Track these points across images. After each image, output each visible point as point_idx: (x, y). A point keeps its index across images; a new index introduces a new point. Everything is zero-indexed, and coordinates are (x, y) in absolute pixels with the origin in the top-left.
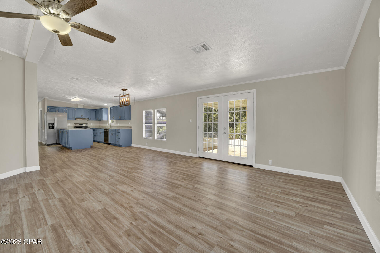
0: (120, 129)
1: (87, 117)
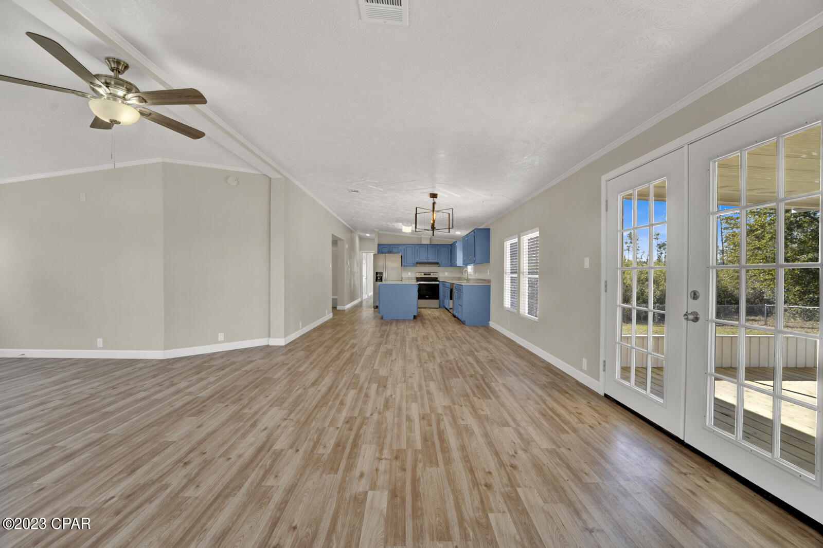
0: (462, 285)
1: (435, 261)
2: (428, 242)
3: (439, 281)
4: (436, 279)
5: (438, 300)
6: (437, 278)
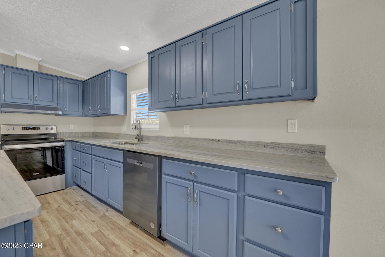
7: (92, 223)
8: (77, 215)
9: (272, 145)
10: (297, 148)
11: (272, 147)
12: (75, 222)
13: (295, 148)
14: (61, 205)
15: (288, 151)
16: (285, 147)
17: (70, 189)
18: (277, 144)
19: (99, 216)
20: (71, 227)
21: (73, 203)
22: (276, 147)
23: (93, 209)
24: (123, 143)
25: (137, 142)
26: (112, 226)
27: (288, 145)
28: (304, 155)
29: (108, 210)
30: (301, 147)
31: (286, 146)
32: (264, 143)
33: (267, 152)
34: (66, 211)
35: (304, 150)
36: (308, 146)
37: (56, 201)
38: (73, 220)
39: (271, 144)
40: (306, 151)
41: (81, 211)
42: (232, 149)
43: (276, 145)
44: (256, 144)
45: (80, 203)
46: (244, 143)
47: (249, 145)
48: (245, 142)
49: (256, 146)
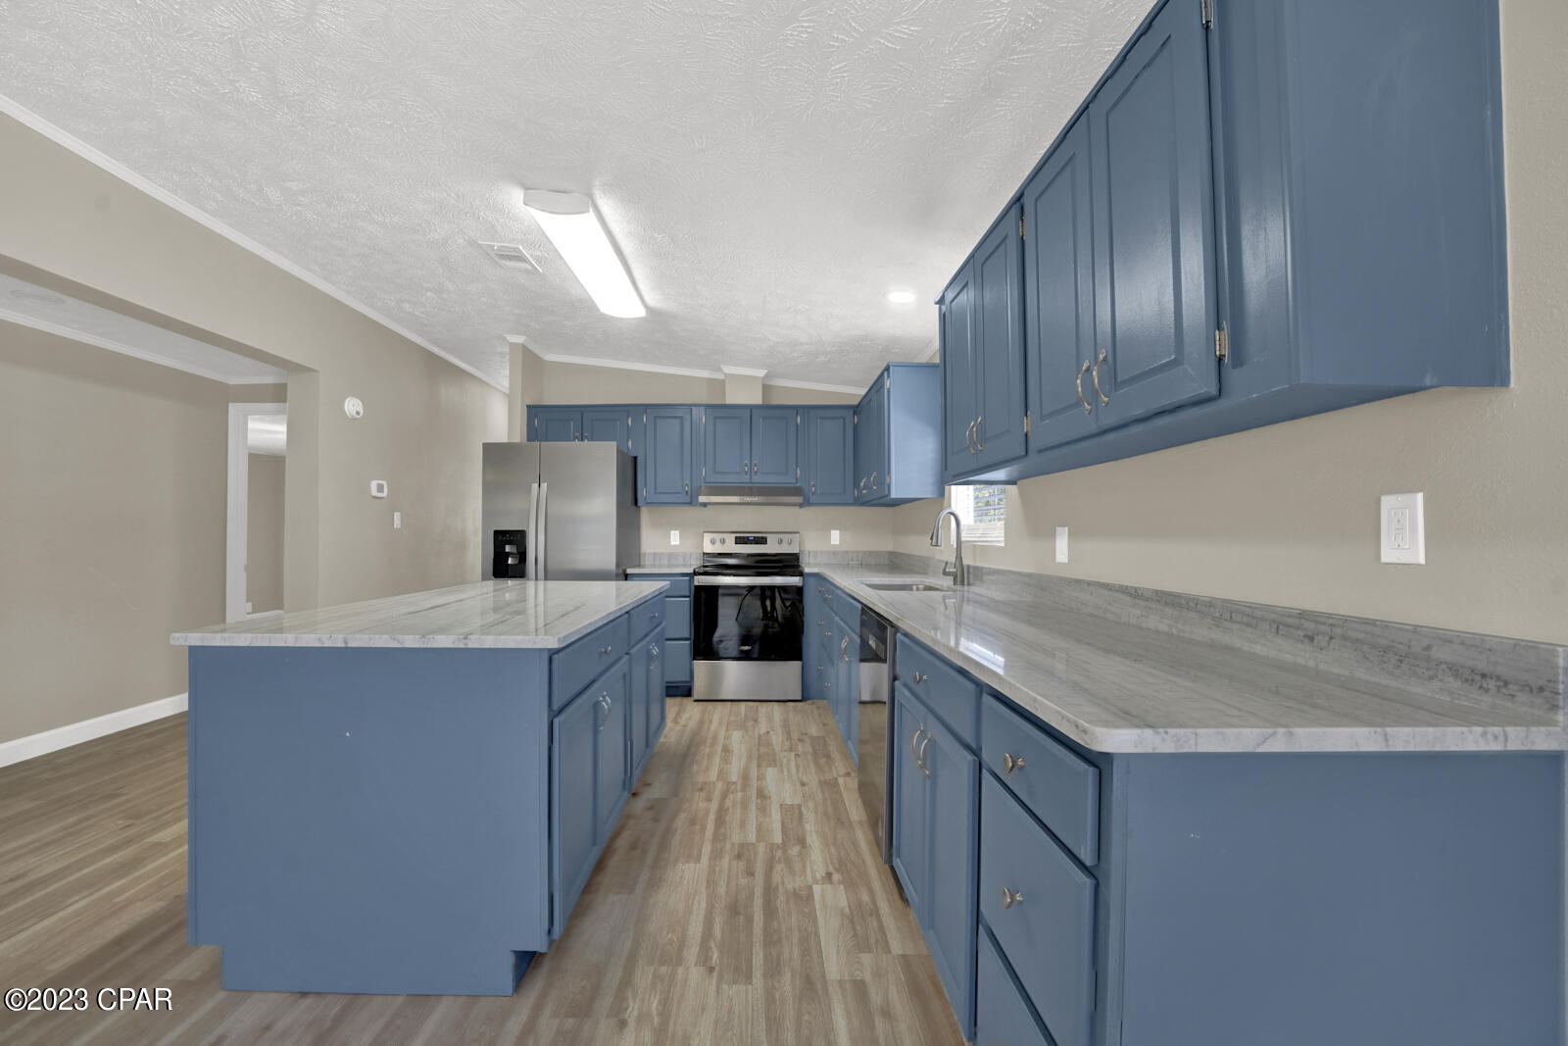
1: (787, 480)
2: (755, 398)
3: (801, 574)
4: (788, 563)
5: (795, 665)
6: (795, 557)
7: (798, 785)
8: (785, 761)
9: (1307, 624)
10: (1409, 647)
11: (1306, 636)
12: (771, 773)
13: (1400, 646)
14: (773, 730)
15: (1371, 662)
16: (1357, 640)
17: (813, 703)
18: (1322, 620)
19: (822, 778)
20: (758, 776)
21: (795, 735)
22: (1320, 637)
23: (823, 761)
24: (921, 587)
25: (948, 587)
26: (830, 809)
27: (1369, 628)
28: (1441, 689)
29: (853, 774)
30: (1428, 648)
31: (1362, 636)
32: (1276, 613)
33: (1288, 657)
34: (772, 745)
35: (1442, 663)
36: (1462, 644)
37: (770, 719)
38: (770, 766)
39: (1303, 621)
40: (1455, 670)
41: (797, 755)
42: (1174, 631)
43: (1322, 628)
44: (1249, 615)
45: (808, 740)
46: (1210, 606)
47: (1226, 620)
48: (1211, 603)
49: (1248, 625)
